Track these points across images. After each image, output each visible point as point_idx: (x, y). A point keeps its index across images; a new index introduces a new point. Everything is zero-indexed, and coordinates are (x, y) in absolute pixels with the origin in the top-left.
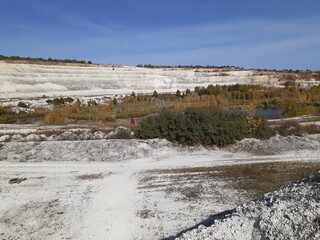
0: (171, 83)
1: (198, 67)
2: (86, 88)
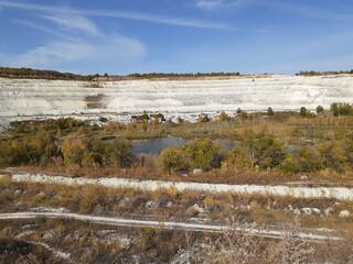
0: (316, 97)
2: (204, 103)
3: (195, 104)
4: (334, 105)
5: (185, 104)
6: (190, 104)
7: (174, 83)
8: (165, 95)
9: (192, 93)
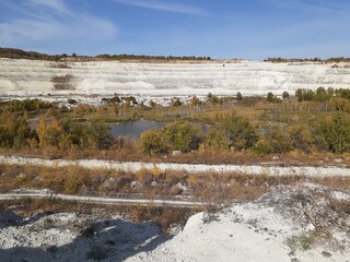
0: (282, 83)
1: (338, 60)
2: (176, 87)
3: (167, 88)
4: (299, 91)
5: (157, 88)
6: (162, 88)
7: (146, 65)
8: (137, 77)
9: (164, 76)
